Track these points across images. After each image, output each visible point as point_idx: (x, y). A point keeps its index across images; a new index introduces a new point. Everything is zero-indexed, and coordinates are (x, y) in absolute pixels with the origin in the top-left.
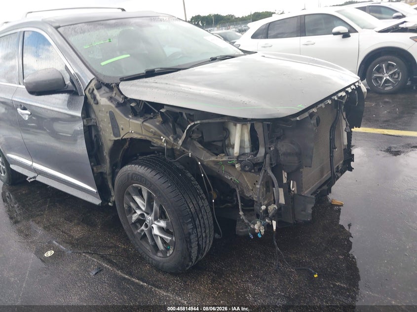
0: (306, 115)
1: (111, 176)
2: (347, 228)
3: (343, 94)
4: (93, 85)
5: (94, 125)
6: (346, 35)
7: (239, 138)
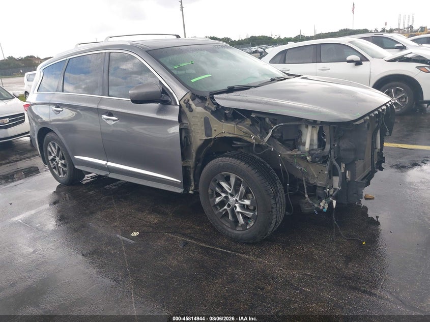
0: (362, 121)
1: (193, 170)
2: (376, 219)
3: (384, 107)
4: (188, 96)
5: (186, 128)
6: (358, 63)
7: (309, 138)
